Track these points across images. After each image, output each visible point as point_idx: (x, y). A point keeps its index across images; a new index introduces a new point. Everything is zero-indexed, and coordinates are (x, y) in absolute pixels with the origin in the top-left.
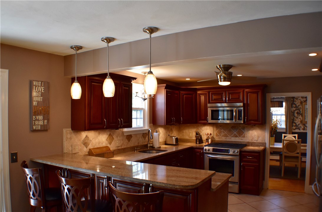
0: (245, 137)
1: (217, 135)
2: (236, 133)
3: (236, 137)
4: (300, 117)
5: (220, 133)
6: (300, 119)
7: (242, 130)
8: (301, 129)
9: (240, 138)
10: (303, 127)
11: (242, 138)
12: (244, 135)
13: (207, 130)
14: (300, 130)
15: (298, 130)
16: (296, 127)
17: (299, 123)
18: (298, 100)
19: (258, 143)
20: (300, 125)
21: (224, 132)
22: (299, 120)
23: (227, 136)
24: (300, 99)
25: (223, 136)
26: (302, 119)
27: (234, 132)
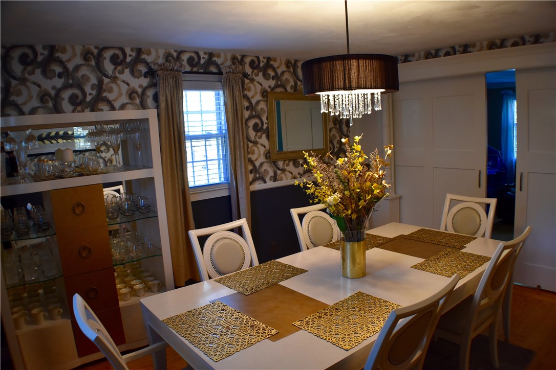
4: (264, 140)
6: (264, 147)
8: (267, 179)
10: (271, 174)
14: (265, 182)
15: (261, 182)
16: (256, 173)
17: (262, 159)
18: (255, 83)
20: (266, 167)
22: (262, 150)
24: (260, 81)
26: (267, 147)
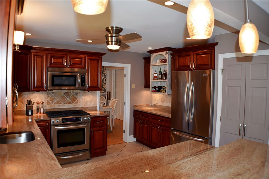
0: (78, 103)
1: (48, 103)
2: (70, 99)
3: (70, 103)
5: (52, 100)
7: (75, 96)
9: (74, 104)
11: (76, 104)
12: (78, 101)
13: (36, 98)
19: (90, 107)
21: (56, 99)
23: (60, 104)
25: (55, 103)
27: (67, 98)
